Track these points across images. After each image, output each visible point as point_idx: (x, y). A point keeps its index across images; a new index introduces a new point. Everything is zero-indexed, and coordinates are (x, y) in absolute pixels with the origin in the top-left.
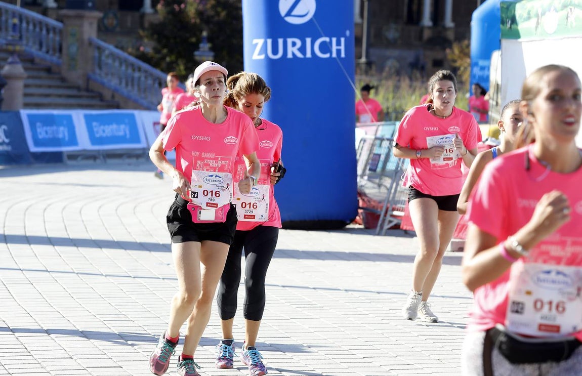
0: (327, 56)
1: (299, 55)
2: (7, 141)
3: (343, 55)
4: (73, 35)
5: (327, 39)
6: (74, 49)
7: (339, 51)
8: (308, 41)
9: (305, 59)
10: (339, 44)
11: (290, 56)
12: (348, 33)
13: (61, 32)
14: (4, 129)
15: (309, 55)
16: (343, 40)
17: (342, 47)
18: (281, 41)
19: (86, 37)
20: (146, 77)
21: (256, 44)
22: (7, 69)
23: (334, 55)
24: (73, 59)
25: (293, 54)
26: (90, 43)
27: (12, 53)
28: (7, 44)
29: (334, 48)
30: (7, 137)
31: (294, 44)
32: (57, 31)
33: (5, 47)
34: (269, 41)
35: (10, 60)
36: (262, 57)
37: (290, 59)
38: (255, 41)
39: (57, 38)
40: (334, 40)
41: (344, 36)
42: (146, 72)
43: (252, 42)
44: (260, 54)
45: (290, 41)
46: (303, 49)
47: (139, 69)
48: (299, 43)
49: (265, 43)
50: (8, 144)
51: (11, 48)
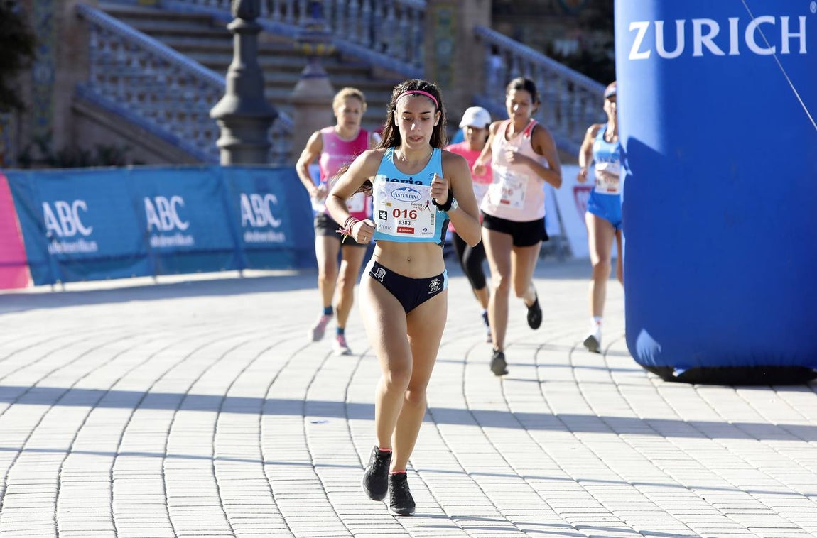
0: (771, 51)
1: (716, 50)
2: (275, 223)
3: (803, 50)
4: (444, 22)
5: (771, 20)
6: (445, 49)
7: (794, 43)
8: (734, 23)
9: (728, 57)
10: (794, 27)
11: (698, 52)
12: (813, 6)
13: (422, 15)
14: (270, 202)
15: (734, 50)
16: (803, 20)
17: (802, 35)
18: (680, 24)
19: (469, 25)
20: (583, 102)
21: (636, 31)
22: (302, 87)
23: (785, 49)
24: (444, 68)
25: (704, 48)
26: (477, 38)
27: (312, 57)
28: (301, 41)
29: (785, 35)
30: (275, 216)
31: (706, 30)
32: (415, 13)
33: (296, 46)
34: (659, 25)
35: (307, 71)
36: (646, 55)
37: (698, 58)
38: (634, 25)
39: (416, 29)
40: (785, 21)
41: (806, 12)
42: (583, 90)
43: (629, 27)
44: (641, 50)
45: (697, 24)
46: (722, 40)
47: (571, 87)
48: (715, 28)
49: (652, 29)
50: (277, 230)
51: (307, 47)
